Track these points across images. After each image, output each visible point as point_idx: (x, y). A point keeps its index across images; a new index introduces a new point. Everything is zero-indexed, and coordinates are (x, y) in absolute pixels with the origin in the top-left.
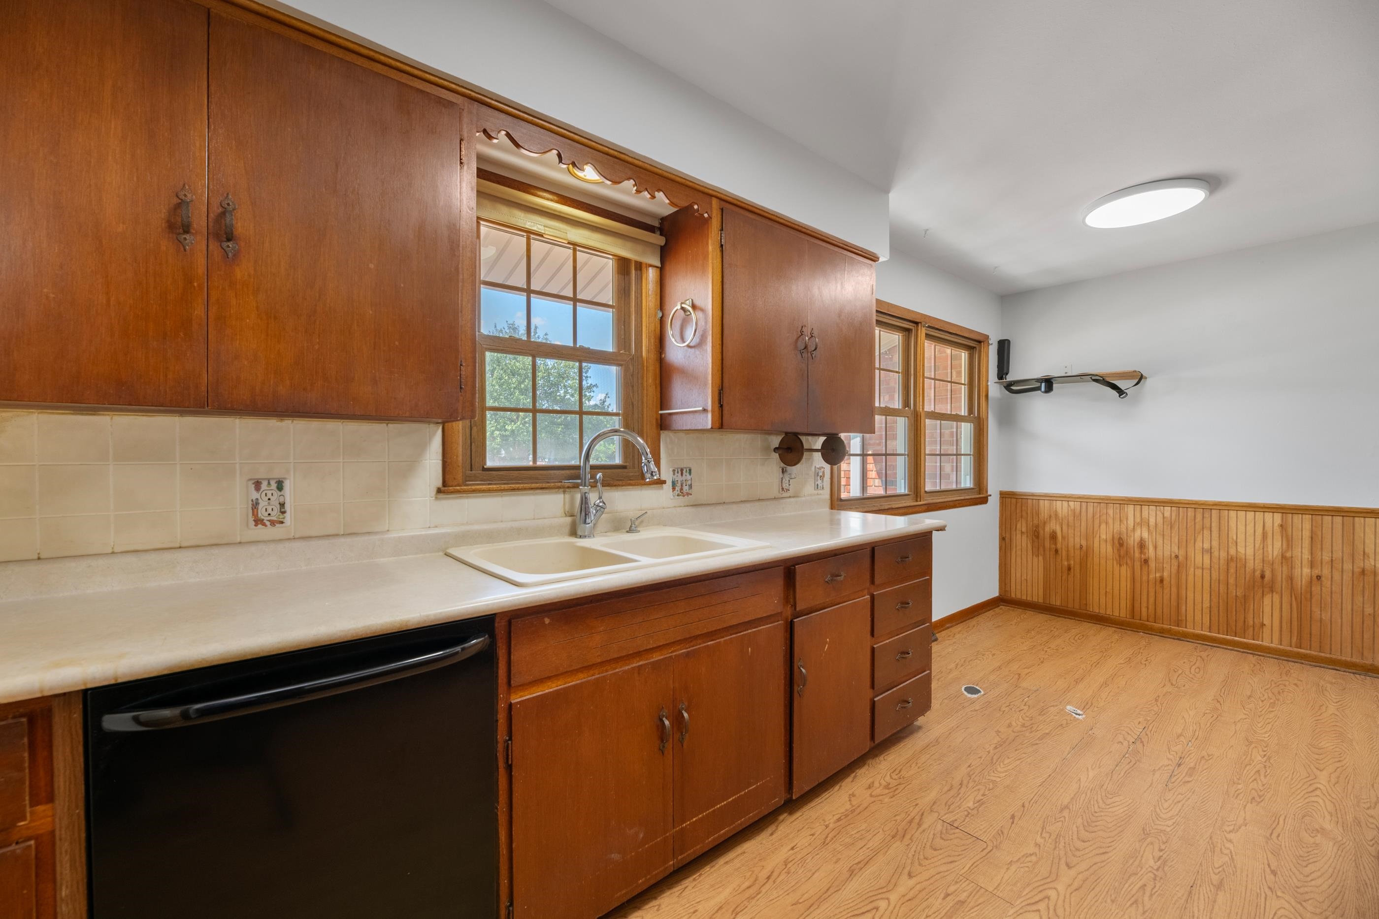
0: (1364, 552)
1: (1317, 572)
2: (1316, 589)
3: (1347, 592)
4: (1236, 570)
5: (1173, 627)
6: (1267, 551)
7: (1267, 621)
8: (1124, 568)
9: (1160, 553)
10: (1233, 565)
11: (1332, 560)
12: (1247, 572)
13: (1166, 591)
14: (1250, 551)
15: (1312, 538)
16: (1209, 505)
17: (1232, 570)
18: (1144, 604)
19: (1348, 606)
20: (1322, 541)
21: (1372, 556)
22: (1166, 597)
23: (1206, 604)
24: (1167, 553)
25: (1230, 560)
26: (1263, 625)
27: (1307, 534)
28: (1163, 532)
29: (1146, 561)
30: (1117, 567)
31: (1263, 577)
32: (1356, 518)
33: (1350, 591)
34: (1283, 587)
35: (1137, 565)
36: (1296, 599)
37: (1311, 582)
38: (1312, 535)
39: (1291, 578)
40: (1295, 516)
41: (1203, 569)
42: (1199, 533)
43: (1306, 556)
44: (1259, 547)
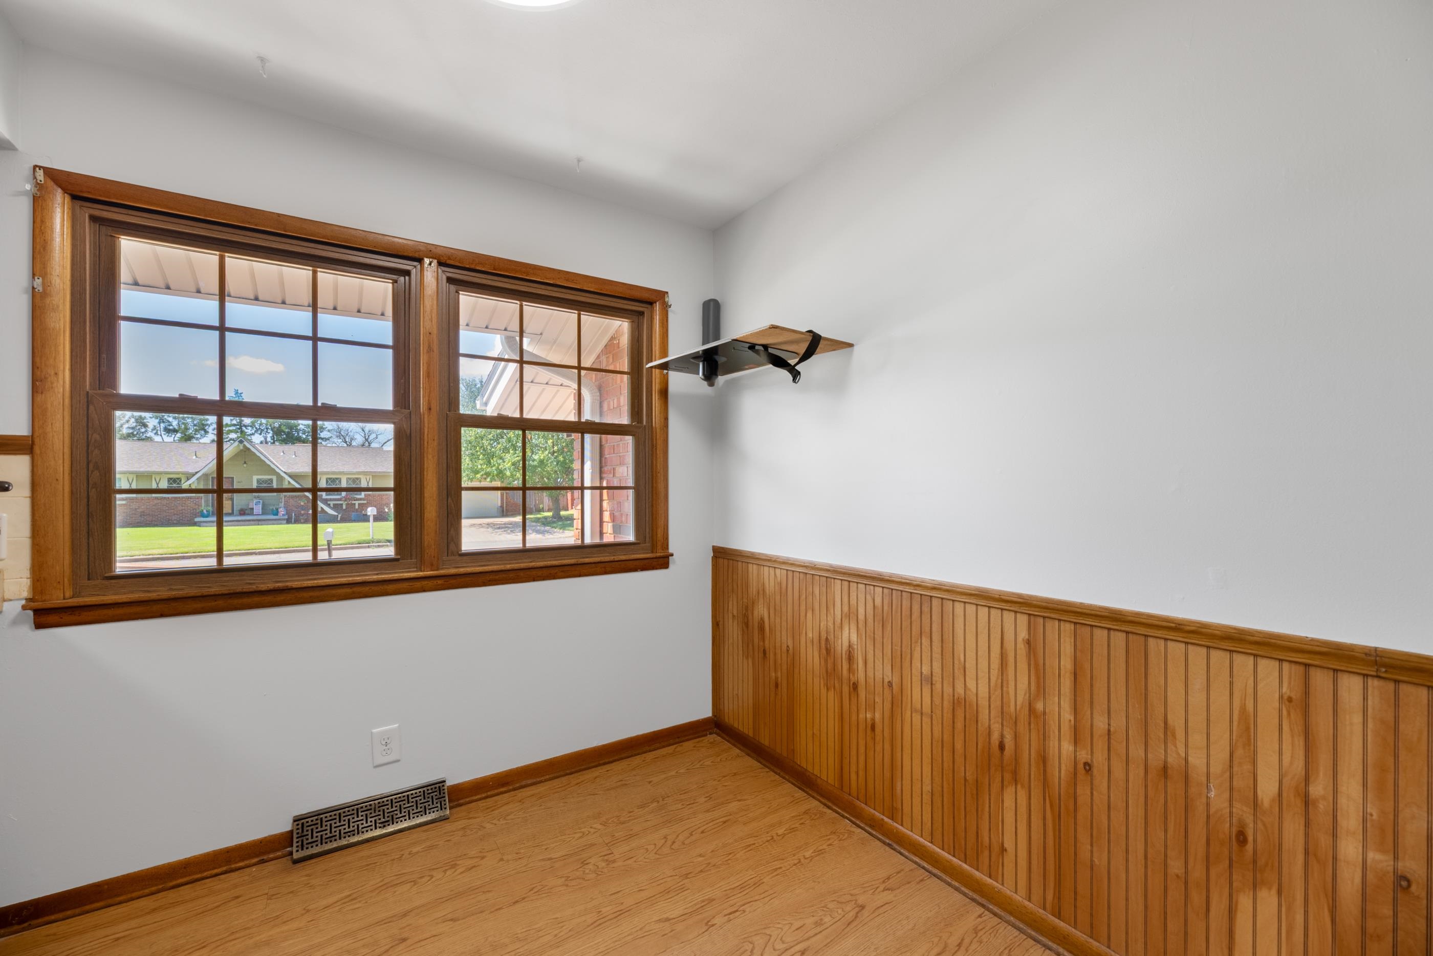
0: (1166, 723)
1: (1083, 756)
2: (1083, 792)
3: (1136, 811)
4: (965, 726)
5: (886, 819)
6: (1008, 693)
7: (1009, 844)
8: (831, 693)
9: (870, 674)
10: (960, 714)
11: (1109, 731)
12: (980, 733)
13: (879, 748)
14: (983, 690)
15: (1075, 674)
16: (926, 588)
17: (959, 725)
19: (1137, 846)
20: (1092, 686)
21: (1180, 734)
22: (879, 758)
23: (927, 788)
24: (879, 675)
25: (957, 703)
26: (1003, 850)
27: (1067, 664)
28: (874, 634)
29: (855, 687)
30: (824, 691)
31: (1002, 747)
32: (1151, 640)
33: (1141, 812)
34: (1032, 777)
35: (846, 689)
36: (1051, 806)
37: (1075, 774)
38: (1075, 669)
39: (1043, 759)
40: (1050, 624)
41: (922, 714)
42: (916, 642)
43: (1068, 716)
44: (996, 684)
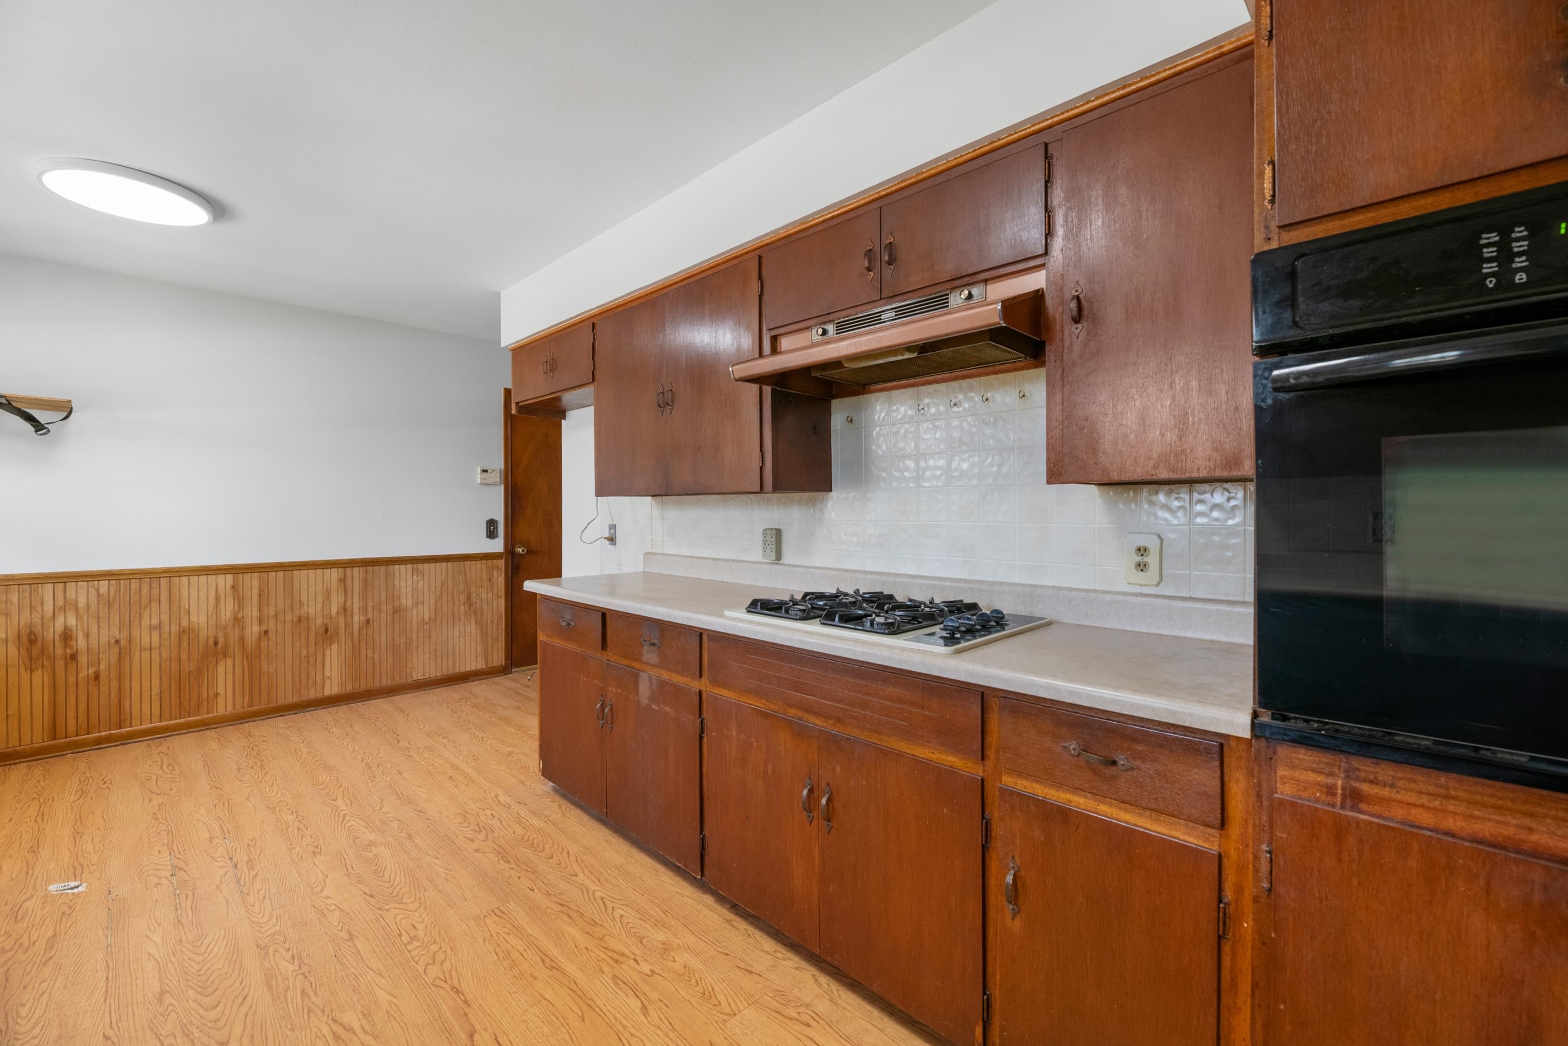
0: (300, 601)
1: (264, 627)
2: (264, 644)
3: (288, 640)
4: (189, 643)
5: (113, 732)
6: (220, 615)
7: (221, 690)
8: (38, 676)
9: (94, 642)
10: (185, 638)
11: (276, 614)
12: (200, 642)
13: (104, 689)
14: (203, 619)
15: (260, 595)
16: (158, 573)
17: (185, 644)
18: (71, 715)
19: (288, 653)
20: (268, 597)
21: (306, 604)
22: (103, 697)
23: (156, 690)
24: (104, 640)
25: (182, 632)
26: (217, 695)
27: (255, 591)
28: (98, 613)
29: (74, 657)
30: (25, 676)
31: (216, 644)
32: (294, 572)
33: (291, 640)
34: (236, 649)
35: (60, 664)
36: (247, 658)
37: (260, 638)
38: (260, 592)
39: (242, 639)
40: (245, 575)
41: (151, 650)
42: (146, 607)
43: (255, 613)
44: (212, 613)
